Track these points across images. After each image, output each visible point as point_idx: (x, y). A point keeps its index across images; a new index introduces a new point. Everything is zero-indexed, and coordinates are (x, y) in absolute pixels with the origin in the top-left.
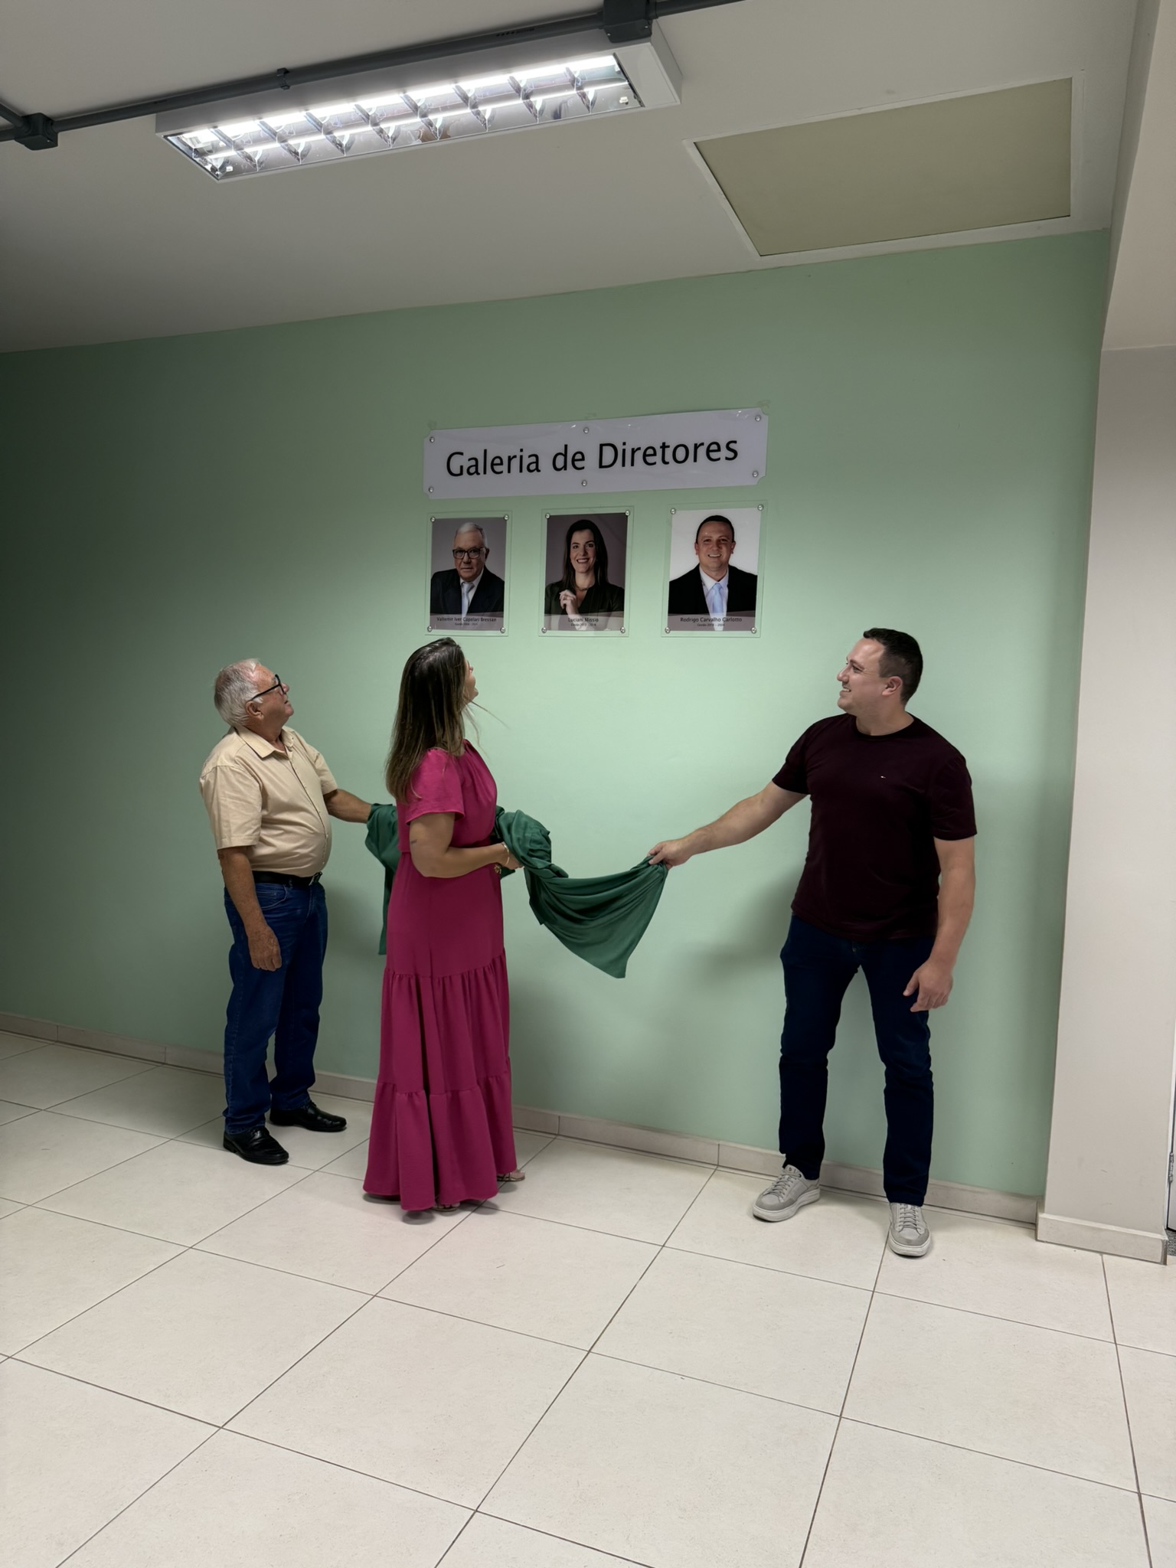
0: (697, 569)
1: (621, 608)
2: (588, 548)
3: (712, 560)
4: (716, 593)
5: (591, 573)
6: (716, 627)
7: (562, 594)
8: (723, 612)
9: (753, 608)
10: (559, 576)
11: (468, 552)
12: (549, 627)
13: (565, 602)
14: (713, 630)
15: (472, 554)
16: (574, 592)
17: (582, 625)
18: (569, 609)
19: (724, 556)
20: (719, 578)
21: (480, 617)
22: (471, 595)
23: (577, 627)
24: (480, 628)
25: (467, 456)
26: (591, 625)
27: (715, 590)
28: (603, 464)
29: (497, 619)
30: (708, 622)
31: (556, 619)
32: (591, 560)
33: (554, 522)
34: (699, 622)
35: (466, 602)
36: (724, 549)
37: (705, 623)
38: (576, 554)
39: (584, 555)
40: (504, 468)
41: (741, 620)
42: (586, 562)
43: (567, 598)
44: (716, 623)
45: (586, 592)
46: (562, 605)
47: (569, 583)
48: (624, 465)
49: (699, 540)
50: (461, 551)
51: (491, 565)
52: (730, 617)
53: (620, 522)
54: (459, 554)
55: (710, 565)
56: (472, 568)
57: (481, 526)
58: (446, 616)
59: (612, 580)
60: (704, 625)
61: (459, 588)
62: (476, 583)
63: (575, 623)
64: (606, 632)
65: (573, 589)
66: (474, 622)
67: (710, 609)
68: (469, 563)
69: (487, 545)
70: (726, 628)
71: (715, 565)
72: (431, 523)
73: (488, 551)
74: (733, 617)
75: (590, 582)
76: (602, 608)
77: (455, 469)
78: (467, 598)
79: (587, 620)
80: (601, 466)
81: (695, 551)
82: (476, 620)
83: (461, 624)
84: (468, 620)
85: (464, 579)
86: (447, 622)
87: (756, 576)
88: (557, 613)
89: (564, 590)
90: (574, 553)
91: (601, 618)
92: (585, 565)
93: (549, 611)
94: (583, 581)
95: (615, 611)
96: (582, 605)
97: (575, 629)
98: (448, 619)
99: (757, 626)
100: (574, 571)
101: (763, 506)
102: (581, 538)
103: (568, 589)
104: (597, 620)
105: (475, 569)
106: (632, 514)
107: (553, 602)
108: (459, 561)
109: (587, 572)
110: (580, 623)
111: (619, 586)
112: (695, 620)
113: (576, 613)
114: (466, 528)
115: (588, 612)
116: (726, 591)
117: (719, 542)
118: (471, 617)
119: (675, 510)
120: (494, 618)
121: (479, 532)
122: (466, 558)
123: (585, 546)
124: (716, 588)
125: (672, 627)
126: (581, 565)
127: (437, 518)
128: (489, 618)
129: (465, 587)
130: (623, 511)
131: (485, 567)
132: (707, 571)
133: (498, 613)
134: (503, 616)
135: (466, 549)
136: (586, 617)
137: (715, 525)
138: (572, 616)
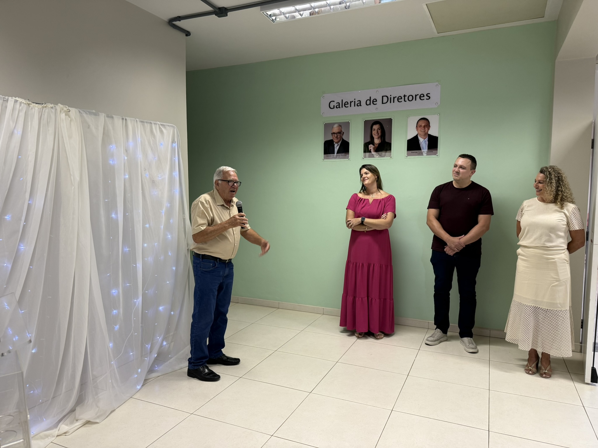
0: (417, 135)
1: (390, 149)
2: (379, 130)
3: (422, 132)
5: (380, 139)
6: (424, 154)
8: (426, 149)
9: (437, 148)
10: (369, 140)
11: (337, 133)
12: (365, 157)
13: (371, 148)
14: (423, 155)
15: (338, 134)
16: (374, 145)
17: (377, 156)
18: (372, 151)
19: (426, 131)
20: (425, 138)
21: (341, 155)
23: (375, 157)
24: (342, 158)
25: (336, 102)
26: (380, 155)
27: (423, 142)
28: (384, 102)
29: (347, 155)
30: (421, 153)
31: (367, 154)
32: (380, 134)
33: (366, 122)
34: (418, 153)
35: (336, 150)
36: (426, 129)
38: (374, 133)
39: (377, 133)
40: (349, 105)
41: (432, 152)
42: (378, 135)
43: (371, 147)
44: (424, 153)
45: (378, 145)
46: (370, 149)
47: (372, 142)
48: (391, 102)
49: (418, 126)
50: (334, 133)
53: (389, 121)
54: (333, 134)
55: (422, 134)
56: (338, 139)
57: (341, 125)
58: (329, 155)
59: (387, 140)
60: (420, 154)
61: (334, 146)
62: (339, 143)
63: (374, 155)
67: (422, 149)
68: (337, 137)
69: (343, 131)
70: (427, 155)
71: (423, 134)
72: (324, 125)
73: (343, 133)
74: (430, 151)
75: (380, 141)
76: (383, 150)
77: (332, 107)
78: (337, 148)
79: (378, 154)
81: (416, 130)
82: (340, 156)
84: (337, 156)
85: (335, 142)
86: (329, 157)
87: (438, 137)
88: (368, 152)
89: (370, 144)
90: (373, 132)
91: (383, 153)
92: (377, 136)
93: (365, 152)
94: (377, 141)
95: (388, 150)
96: (377, 149)
97: (374, 157)
98: (330, 156)
99: (438, 154)
100: (374, 138)
101: (439, 114)
102: (376, 127)
103: (372, 144)
104: (382, 154)
105: (339, 139)
106: (394, 119)
107: (366, 149)
108: (334, 137)
109: (378, 138)
110: (376, 155)
111: (389, 142)
112: (416, 152)
113: (375, 152)
114: (336, 126)
115: (379, 151)
116: (427, 142)
117: (424, 127)
118: (338, 155)
119: (409, 117)
121: (340, 127)
122: (336, 136)
123: (377, 130)
124: (424, 142)
125: (408, 155)
126: (376, 136)
127: (325, 123)
128: (344, 155)
129: (336, 145)
130: (391, 118)
131: (342, 138)
132: (420, 136)
133: (347, 153)
134: (349, 154)
135: (336, 132)
136: (378, 153)
137: (423, 121)
138: (373, 153)
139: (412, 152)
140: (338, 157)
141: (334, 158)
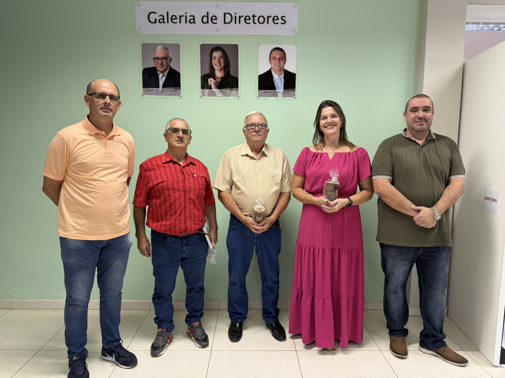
0: (270, 69)
1: (237, 87)
2: (221, 59)
3: (277, 67)
4: (279, 81)
5: (223, 71)
6: (279, 96)
7: (209, 80)
8: (282, 89)
9: (294, 87)
10: (207, 71)
11: (161, 59)
13: (211, 83)
14: (278, 97)
15: (163, 60)
16: (215, 79)
17: (219, 94)
18: (213, 87)
19: (282, 65)
20: (280, 74)
21: (169, 90)
22: (164, 79)
23: (217, 95)
24: (169, 95)
25: (158, 14)
26: (224, 94)
29: (178, 90)
30: (275, 93)
31: (206, 91)
32: (222, 65)
33: (203, 47)
35: (161, 83)
36: (282, 62)
37: (274, 94)
38: (215, 62)
39: (219, 62)
40: (178, 20)
41: (289, 93)
42: (220, 66)
43: (211, 81)
44: (279, 94)
45: (220, 79)
46: (209, 85)
47: (212, 75)
48: (235, 23)
49: (271, 57)
50: (157, 58)
51: (173, 66)
52: (285, 91)
53: (235, 48)
54: (156, 60)
55: (276, 69)
56: (163, 67)
57: (167, 47)
58: (151, 89)
59: (232, 74)
60: (274, 95)
61: (157, 76)
62: (166, 73)
63: (216, 93)
64: (231, 97)
65: (214, 77)
66: (166, 92)
67: (276, 88)
68: (162, 64)
69: (170, 56)
71: (278, 69)
72: (141, 45)
73: (171, 59)
74: (286, 91)
75: (222, 75)
76: (228, 86)
77: (153, 20)
78: (162, 81)
79: (221, 92)
80: (225, 23)
81: (269, 63)
83: (159, 93)
84: (162, 91)
87: (295, 74)
88: (207, 88)
89: (210, 78)
90: (214, 61)
91: (228, 91)
92: (219, 67)
93: (203, 87)
94: (219, 74)
95: (234, 88)
96: (219, 85)
97: (216, 96)
98: (153, 90)
99: (296, 96)
100: (214, 69)
101: (297, 45)
102: (217, 54)
103: (212, 77)
104: (226, 92)
105: (165, 67)
106: (240, 44)
107: (205, 83)
108: (157, 63)
109: (221, 70)
110: (218, 93)
111: (236, 77)
112: (270, 93)
113: (216, 89)
114: (159, 48)
115: (222, 88)
116: (283, 80)
117: (279, 59)
118: (164, 89)
119: (260, 44)
120: (176, 90)
121: (166, 50)
122: (160, 62)
123: (219, 58)
124: (279, 79)
125: (260, 95)
126: (217, 67)
127: (143, 43)
128: (174, 90)
129: (160, 76)
130: (236, 43)
131: (170, 66)
132: (275, 71)
133: (177, 88)
134: (180, 89)
135: (160, 57)
136: (221, 90)
137: (277, 51)
138: (214, 90)
139: (264, 92)
140: (164, 92)
141: (158, 93)
